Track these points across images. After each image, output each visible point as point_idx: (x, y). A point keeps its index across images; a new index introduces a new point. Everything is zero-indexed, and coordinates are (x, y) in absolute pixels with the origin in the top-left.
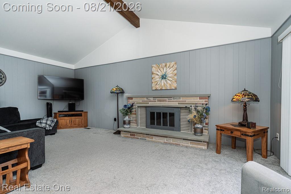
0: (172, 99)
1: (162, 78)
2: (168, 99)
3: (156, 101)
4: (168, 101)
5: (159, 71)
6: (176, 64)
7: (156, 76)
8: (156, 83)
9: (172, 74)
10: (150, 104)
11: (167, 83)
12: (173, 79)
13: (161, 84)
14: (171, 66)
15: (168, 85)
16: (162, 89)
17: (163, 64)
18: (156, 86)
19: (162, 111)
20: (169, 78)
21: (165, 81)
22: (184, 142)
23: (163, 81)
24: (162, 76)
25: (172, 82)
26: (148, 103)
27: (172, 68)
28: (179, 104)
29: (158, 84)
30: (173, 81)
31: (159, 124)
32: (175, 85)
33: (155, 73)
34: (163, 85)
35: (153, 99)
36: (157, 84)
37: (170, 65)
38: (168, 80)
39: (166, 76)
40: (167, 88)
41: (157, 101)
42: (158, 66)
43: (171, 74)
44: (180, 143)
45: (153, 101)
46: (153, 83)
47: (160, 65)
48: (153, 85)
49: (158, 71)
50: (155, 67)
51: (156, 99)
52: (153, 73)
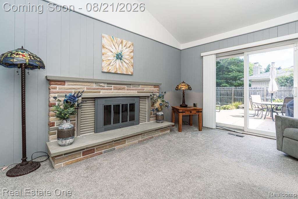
0: (131, 86)
1: (117, 58)
2: (127, 87)
3: (111, 89)
4: (127, 90)
5: (113, 46)
6: (133, 45)
7: (108, 52)
8: (108, 63)
9: (129, 57)
10: (103, 93)
11: (123, 65)
12: (129, 62)
13: (115, 65)
14: (128, 45)
15: (124, 69)
16: (117, 73)
17: (119, 39)
18: (108, 67)
19: (121, 102)
20: (125, 60)
21: (120, 63)
22: (156, 133)
23: (118, 61)
24: (117, 55)
25: (129, 66)
26: (100, 92)
27: (128, 49)
28: (138, 92)
29: (111, 64)
30: (130, 64)
31: (116, 121)
32: (131, 70)
33: (106, 47)
34: (118, 66)
35: (107, 86)
36: (109, 65)
37: (126, 44)
38: (124, 63)
39: (122, 56)
40: (123, 73)
41: (114, 89)
42: (111, 38)
43: (127, 55)
44: (152, 135)
45: (107, 89)
46: (105, 62)
47: (115, 39)
48: (104, 64)
49: (111, 46)
50: (107, 39)
51: (112, 86)
52: (103, 47)
